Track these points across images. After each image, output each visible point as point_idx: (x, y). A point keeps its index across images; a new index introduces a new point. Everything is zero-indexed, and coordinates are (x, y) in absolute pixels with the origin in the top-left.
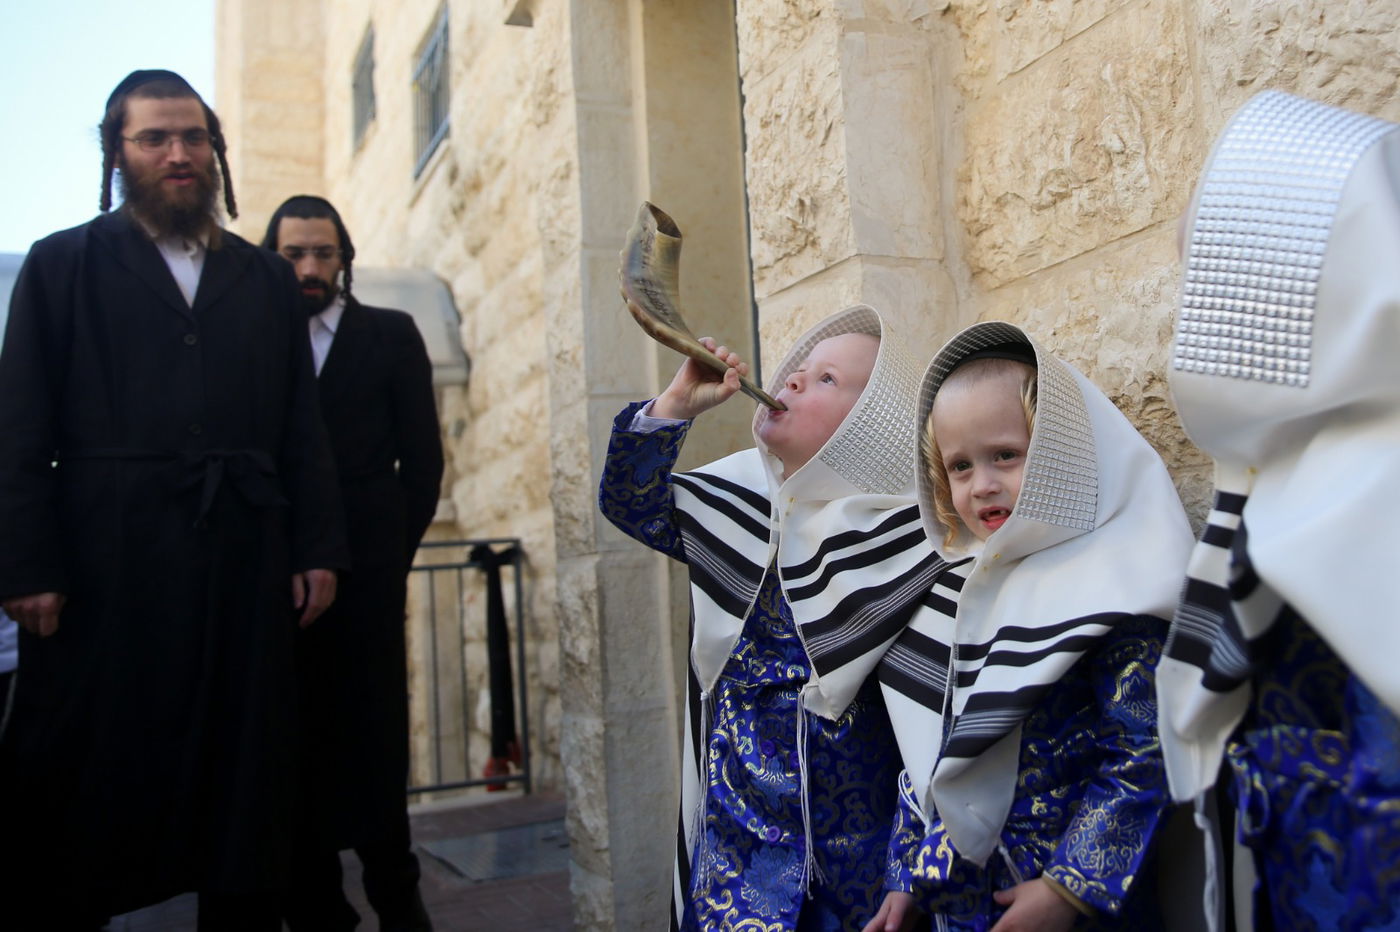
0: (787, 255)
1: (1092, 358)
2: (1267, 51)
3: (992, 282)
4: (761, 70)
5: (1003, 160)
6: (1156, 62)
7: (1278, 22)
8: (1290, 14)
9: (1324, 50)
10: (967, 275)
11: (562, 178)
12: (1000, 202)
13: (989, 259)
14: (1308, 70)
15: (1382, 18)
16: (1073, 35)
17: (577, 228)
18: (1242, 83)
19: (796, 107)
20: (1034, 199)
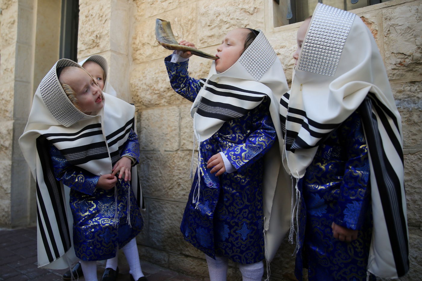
0: (90, 48)
1: (164, 79)
2: (216, 20)
3: (138, 62)
4: (86, 4)
5: (146, 35)
6: (188, 19)
7: (219, 14)
8: (223, 13)
9: (229, 22)
10: (132, 60)
11: (12, 24)
12: (143, 44)
13: (138, 57)
14: (224, 25)
15: (242, 17)
16: (167, 10)
17: (15, 38)
18: (209, 26)
19: (98, 13)
20: (153, 44)
